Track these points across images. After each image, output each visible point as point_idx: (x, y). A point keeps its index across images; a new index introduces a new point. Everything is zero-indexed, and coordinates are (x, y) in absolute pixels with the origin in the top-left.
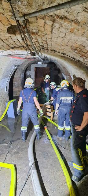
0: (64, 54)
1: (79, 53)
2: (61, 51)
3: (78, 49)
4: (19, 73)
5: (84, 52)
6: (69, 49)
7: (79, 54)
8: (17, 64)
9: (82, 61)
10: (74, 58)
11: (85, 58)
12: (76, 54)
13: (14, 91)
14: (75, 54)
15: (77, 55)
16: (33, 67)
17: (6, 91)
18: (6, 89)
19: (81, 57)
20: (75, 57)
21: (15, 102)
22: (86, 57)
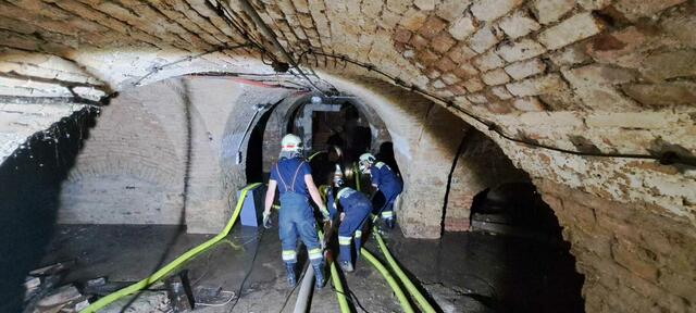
0: (370, 68)
1: (420, 60)
2: (362, 60)
3: (419, 38)
4: (275, 122)
5: (437, 53)
6: (385, 43)
7: (418, 64)
8: (265, 102)
9: (424, 88)
10: (398, 81)
11: (435, 74)
12: (407, 63)
13: (264, 160)
14: (404, 66)
15: (410, 67)
16: (308, 110)
17: (237, 163)
18: (238, 158)
19: (423, 72)
20: (404, 78)
21: (258, 188)
22: (442, 72)
